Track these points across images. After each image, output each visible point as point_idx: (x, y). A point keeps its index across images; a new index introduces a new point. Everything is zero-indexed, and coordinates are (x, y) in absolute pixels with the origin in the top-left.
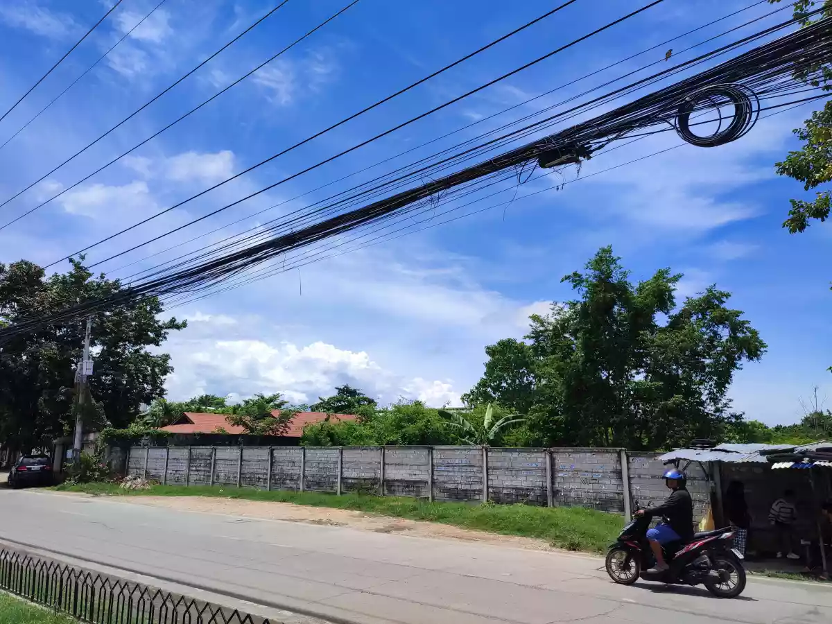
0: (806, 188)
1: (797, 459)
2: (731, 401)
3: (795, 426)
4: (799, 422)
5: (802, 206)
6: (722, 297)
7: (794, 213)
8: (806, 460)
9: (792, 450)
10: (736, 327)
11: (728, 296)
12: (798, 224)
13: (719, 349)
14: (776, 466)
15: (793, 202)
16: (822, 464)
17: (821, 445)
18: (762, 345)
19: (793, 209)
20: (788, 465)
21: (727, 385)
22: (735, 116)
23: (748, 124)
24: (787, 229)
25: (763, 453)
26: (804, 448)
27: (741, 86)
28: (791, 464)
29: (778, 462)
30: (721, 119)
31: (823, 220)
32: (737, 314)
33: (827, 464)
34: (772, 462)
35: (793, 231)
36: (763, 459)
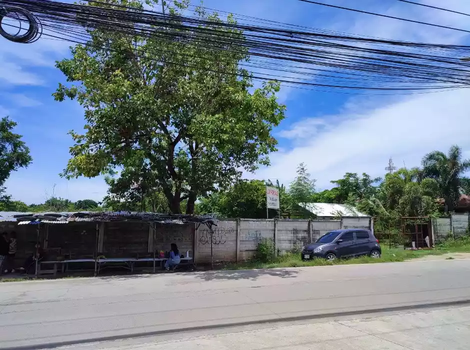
0: (68, 80)
1: (33, 220)
2: (5, 188)
3: (42, 204)
4: (44, 203)
5: (64, 89)
6: (11, 125)
7: (59, 91)
8: (37, 220)
9: (32, 215)
10: (16, 145)
11: (15, 124)
12: (60, 97)
13: (5, 157)
14: (21, 223)
15: (60, 84)
16: (45, 222)
17: (47, 213)
18: (30, 158)
19: (59, 89)
20: (27, 222)
21: (5, 179)
22: (29, 30)
23: (35, 37)
24: (53, 98)
25: (15, 216)
26: (38, 214)
27: (35, 16)
28: (30, 222)
29: (22, 221)
30: (20, 28)
31: (72, 99)
32: (18, 137)
33: (47, 222)
34: (19, 221)
35: (56, 99)
36: (15, 220)
